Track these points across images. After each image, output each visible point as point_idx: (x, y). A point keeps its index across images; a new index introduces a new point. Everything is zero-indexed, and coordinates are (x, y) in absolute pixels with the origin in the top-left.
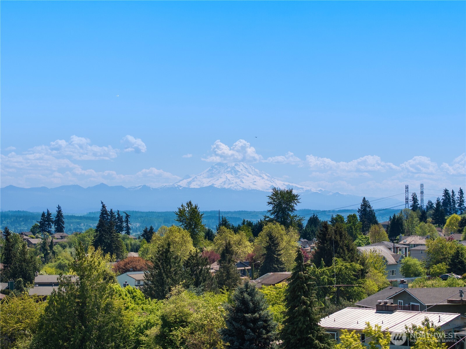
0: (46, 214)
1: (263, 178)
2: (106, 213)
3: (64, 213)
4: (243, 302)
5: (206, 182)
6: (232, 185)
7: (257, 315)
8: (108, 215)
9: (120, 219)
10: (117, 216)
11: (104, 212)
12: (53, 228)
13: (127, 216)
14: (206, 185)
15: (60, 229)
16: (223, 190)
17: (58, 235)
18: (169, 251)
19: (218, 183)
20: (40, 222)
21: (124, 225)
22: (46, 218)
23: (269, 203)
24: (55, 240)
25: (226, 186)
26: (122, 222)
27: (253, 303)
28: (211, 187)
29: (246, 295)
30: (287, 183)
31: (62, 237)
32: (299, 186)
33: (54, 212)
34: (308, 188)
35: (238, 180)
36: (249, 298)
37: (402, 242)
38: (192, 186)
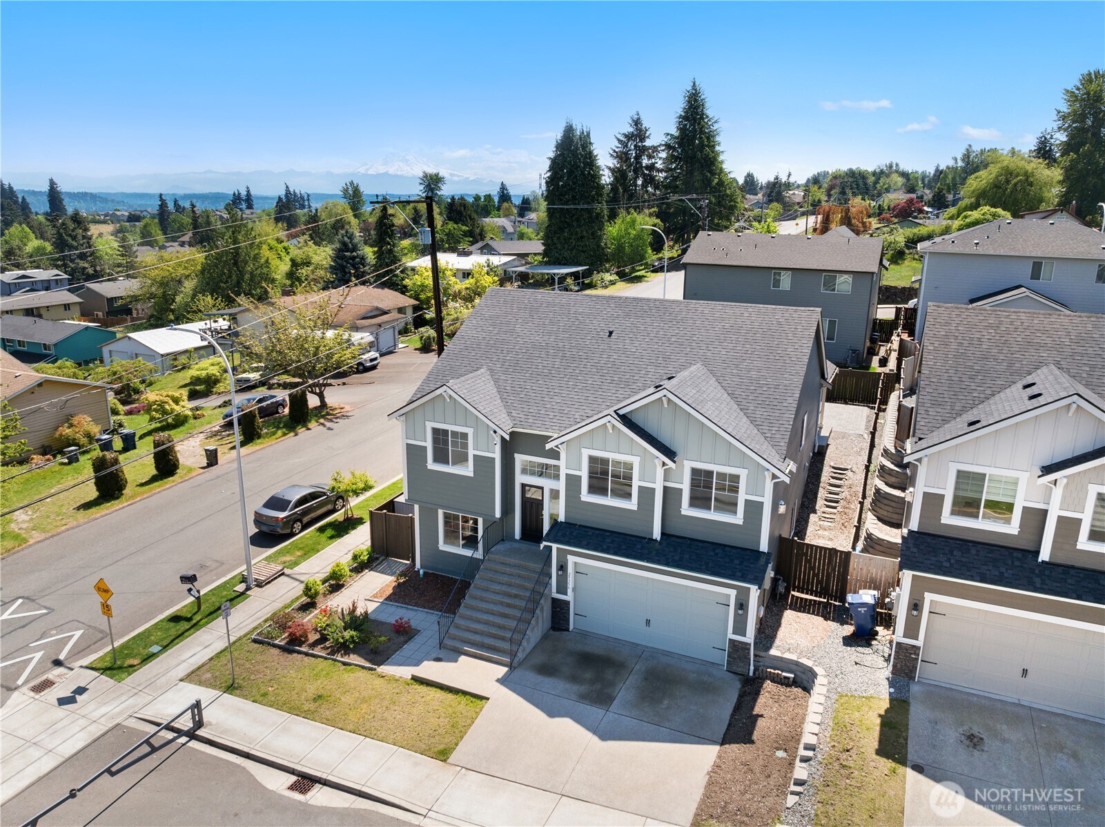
0: (237, 193)
1: (430, 167)
2: (290, 193)
3: (252, 193)
4: (344, 244)
5: (382, 170)
6: (404, 173)
7: (355, 254)
8: (292, 194)
9: (302, 198)
10: (299, 196)
11: (288, 192)
12: (244, 206)
13: (308, 195)
14: (381, 172)
15: (250, 207)
16: (396, 176)
17: (248, 212)
18: (317, 215)
19: (391, 170)
20: (232, 201)
21: (306, 203)
22: (237, 199)
23: (421, 184)
24: (244, 216)
25: (398, 173)
26: (304, 201)
27: (352, 245)
28: (386, 174)
29: (346, 239)
30: (450, 171)
31: (252, 213)
32: (460, 174)
33: (244, 193)
34: (468, 176)
35: (409, 168)
36: (349, 241)
37: (527, 218)
38: (370, 172)
